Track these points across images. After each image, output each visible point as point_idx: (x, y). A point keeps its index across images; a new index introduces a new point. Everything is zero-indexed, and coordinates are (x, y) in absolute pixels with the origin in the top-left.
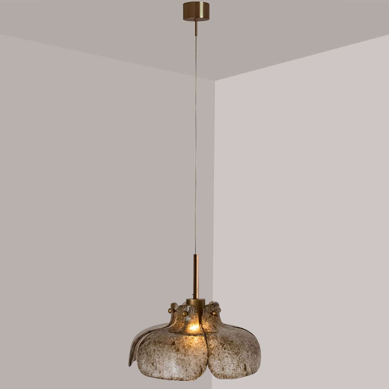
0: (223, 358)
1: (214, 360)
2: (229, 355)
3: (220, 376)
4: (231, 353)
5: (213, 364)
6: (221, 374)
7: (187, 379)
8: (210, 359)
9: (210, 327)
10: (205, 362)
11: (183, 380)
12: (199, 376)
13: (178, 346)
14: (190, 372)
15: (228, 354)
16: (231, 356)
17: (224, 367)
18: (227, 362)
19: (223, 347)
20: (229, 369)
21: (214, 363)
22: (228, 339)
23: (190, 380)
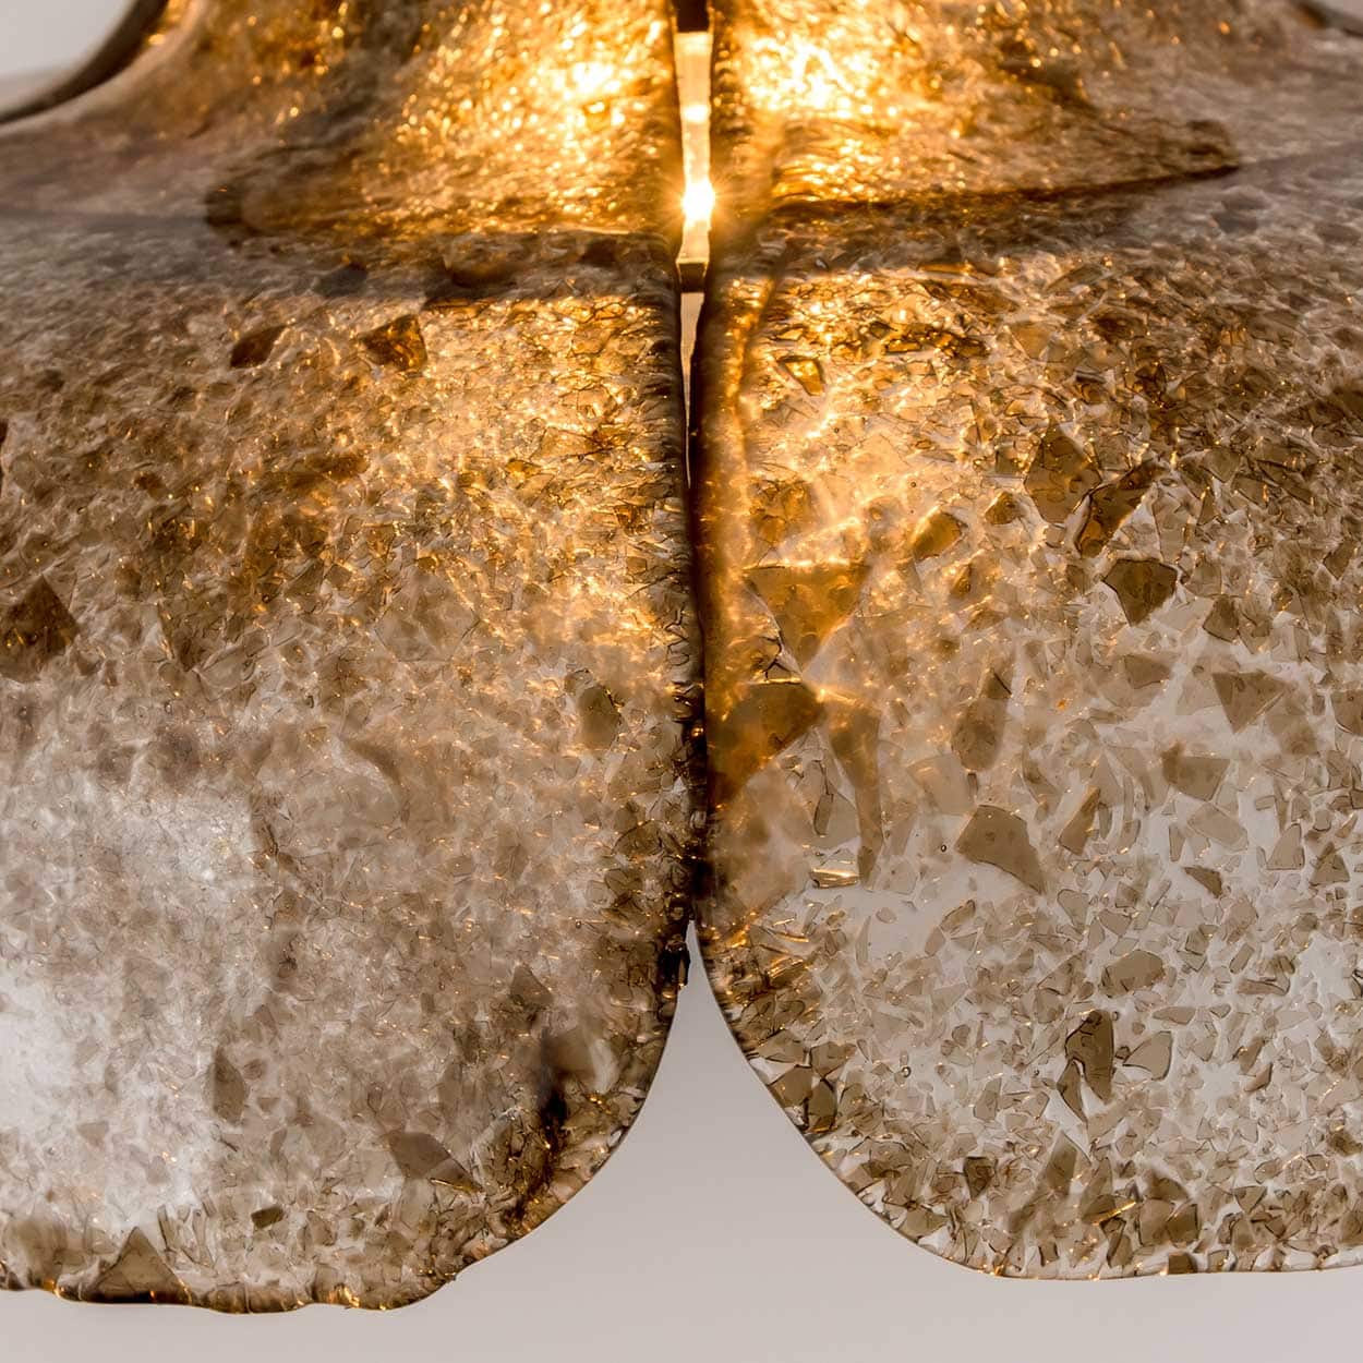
0: (1095, 805)
1: (866, 862)
2: (1238, 720)
3: (1017, 1200)
4: (1292, 672)
5: (830, 945)
6: (1034, 1170)
7: (257, 1277)
8: (758, 834)
9: (937, 73)
10: (625, 903)
11: (171, 1296)
12: (516, 1219)
13: (40, 542)
14: (303, 1118)
15: (1216, 715)
16: (1302, 744)
17: (1122, 1007)
18: (1195, 891)
19: (1088, 545)
20: (1245, 1057)
21: (851, 927)
22: (1263, 353)
23: (316, 1294)
